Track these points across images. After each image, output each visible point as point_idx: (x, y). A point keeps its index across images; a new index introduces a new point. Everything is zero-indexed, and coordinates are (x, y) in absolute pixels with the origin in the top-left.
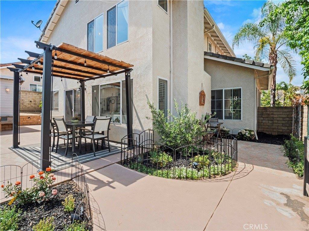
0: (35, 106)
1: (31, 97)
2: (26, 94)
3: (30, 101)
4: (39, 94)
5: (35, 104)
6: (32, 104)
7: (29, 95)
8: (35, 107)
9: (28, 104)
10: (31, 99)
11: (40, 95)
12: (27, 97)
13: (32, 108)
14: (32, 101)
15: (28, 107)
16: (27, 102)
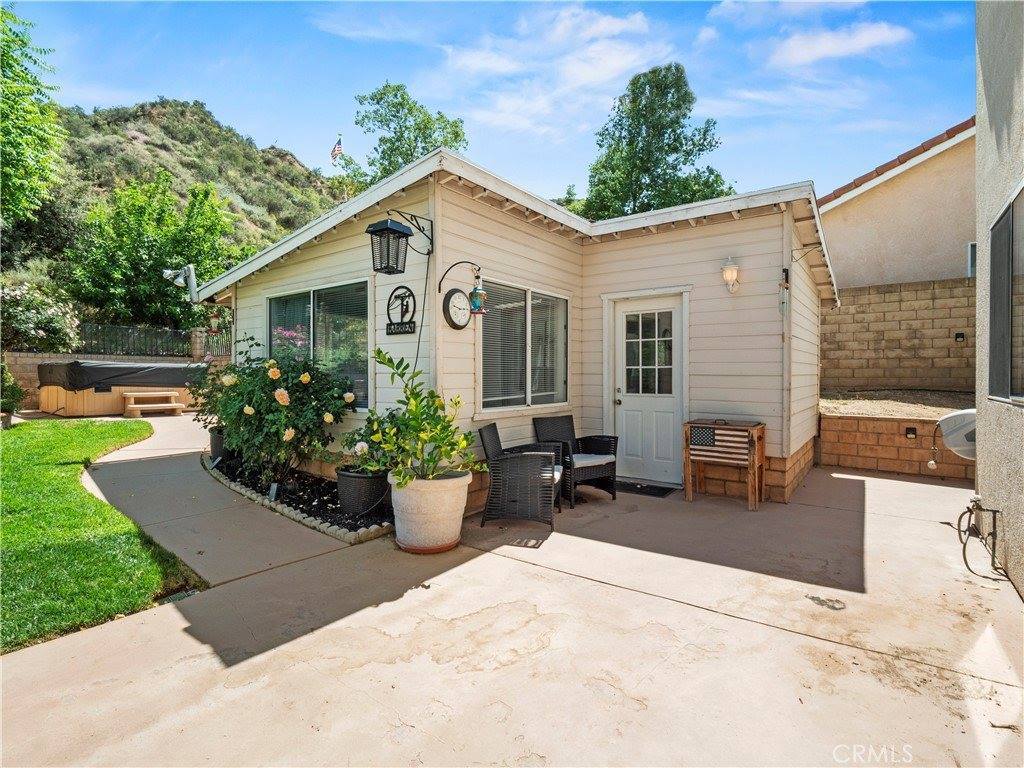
2: (934, 299)
3: (959, 335)
7: (951, 302)
9: (944, 353)
10: (962, 322)
12: (941, 313)
13: (965, 373)
15: (945, 367)
16: (937, 343)
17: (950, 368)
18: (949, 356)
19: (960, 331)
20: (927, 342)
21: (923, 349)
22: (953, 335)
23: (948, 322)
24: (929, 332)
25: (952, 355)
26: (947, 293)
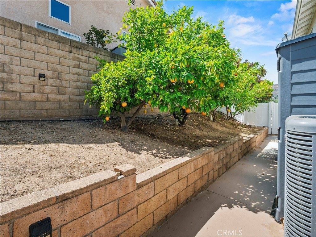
0: (58, 97)
1: (45, 57)
2: (21, 39)
3: (41, 76)
4: (74, 50)
5: (60, 90)
6: (48, 89)
7: (35, 47)
8: (60, 101)
9: (30, 89)
10: (43, 65)
11: (76, 54)
12: (28, 54)
13: (47, 105)
14: (48, 73)
15: (31, 101)
16: (25, 79)
17: (35, 102)
18: (34, 92)
19: (42, 72)
20: (15, 77)
21: (12, 83)
22: (37, 74)
23: (34, 63)
24: (17, 69)
25: (36, 91)
26: (33, 38)
